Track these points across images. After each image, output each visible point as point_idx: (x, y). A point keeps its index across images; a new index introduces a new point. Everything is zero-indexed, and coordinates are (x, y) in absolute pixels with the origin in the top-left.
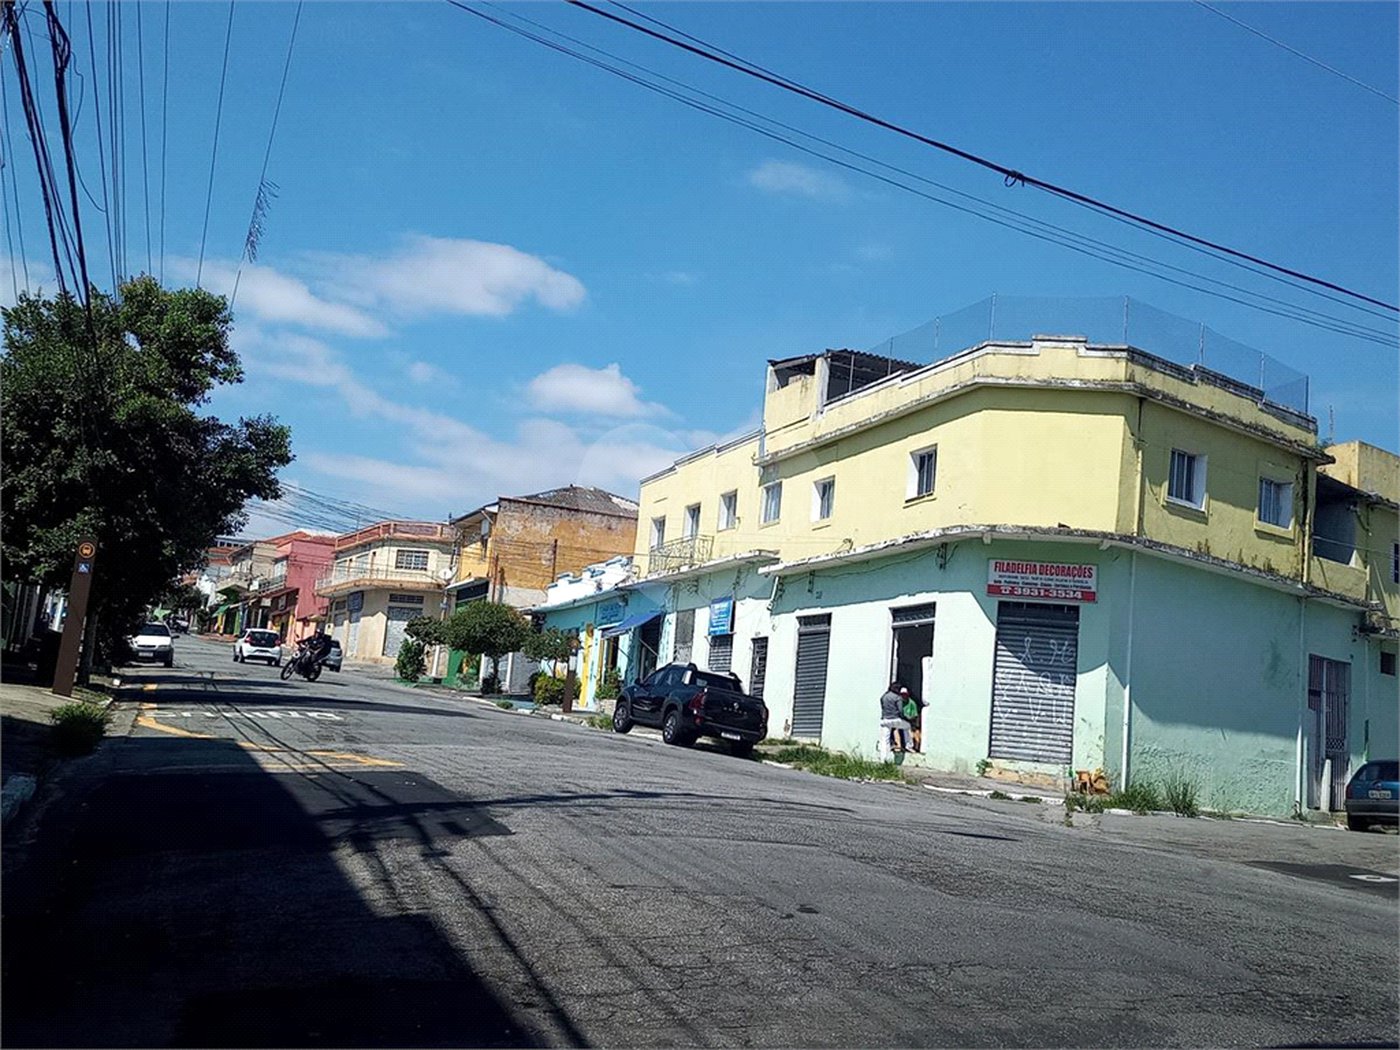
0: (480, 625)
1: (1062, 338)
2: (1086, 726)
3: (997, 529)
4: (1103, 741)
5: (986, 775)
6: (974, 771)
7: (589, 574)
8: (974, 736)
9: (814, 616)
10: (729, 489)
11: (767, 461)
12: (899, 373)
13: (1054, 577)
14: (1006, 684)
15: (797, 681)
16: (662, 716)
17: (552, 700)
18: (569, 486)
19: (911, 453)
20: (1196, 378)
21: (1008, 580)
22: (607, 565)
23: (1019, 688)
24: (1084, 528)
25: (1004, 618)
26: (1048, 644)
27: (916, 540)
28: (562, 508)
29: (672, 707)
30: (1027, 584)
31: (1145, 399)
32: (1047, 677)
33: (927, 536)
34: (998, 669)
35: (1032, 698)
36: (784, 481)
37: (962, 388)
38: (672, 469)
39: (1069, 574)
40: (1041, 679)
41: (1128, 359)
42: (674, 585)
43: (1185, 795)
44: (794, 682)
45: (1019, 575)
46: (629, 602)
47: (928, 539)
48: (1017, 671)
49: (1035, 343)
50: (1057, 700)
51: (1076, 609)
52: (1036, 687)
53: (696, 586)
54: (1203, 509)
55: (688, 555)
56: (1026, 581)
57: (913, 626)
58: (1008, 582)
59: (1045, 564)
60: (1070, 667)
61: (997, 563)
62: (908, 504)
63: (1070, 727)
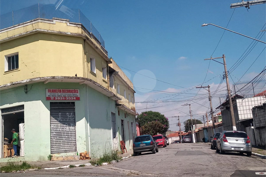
1: (62, 20)
2: (80, 138)
3: (55, 78)
4: (86, 142)
5: (52, 160)
6: (47, 159)
8: (46, 147)
13: (67, 93)
14: (54, 129)
19: (5, 56)
20: (92, 36)
21: (53, 95)
23: (58, 129)
25: (52, 108)
26: (66, 114)
31: (85, 40)
32: (67, 125)
33: (22, 82)
34: (51, 124)
35: (63, 132)
37: (30, 33)
39: (71, 92)
40: (65, 126)
41: (81, 28)
45: (56, 93)
47: (23, 83)
48: (57, 124)
49: (54, 20)
50: (70, 132)
51: (73, 103)
52: (64, 128)
54: (95, 72)
56: (58, 95)
57: (12, 114)
58: (53, 96)
59: (64, 89)
60: (73, 121)
61: (48, 90)
62: (6, 73)
63: (75, 140)
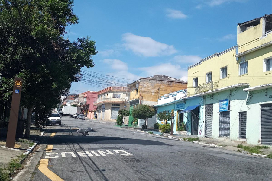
0: (141, 111)
7: (171, 96)
9: (269, 104)
10: (224, 66)
11: (239, 55)
17: (166, 132)
18: (156, 75)
22: (177, 93)
36: (248, 61)
38: (200, 63)
42: (204, 97)
44: (260, 126)
46: (187, 103)
53: (212, 97)
55: (210, 87)
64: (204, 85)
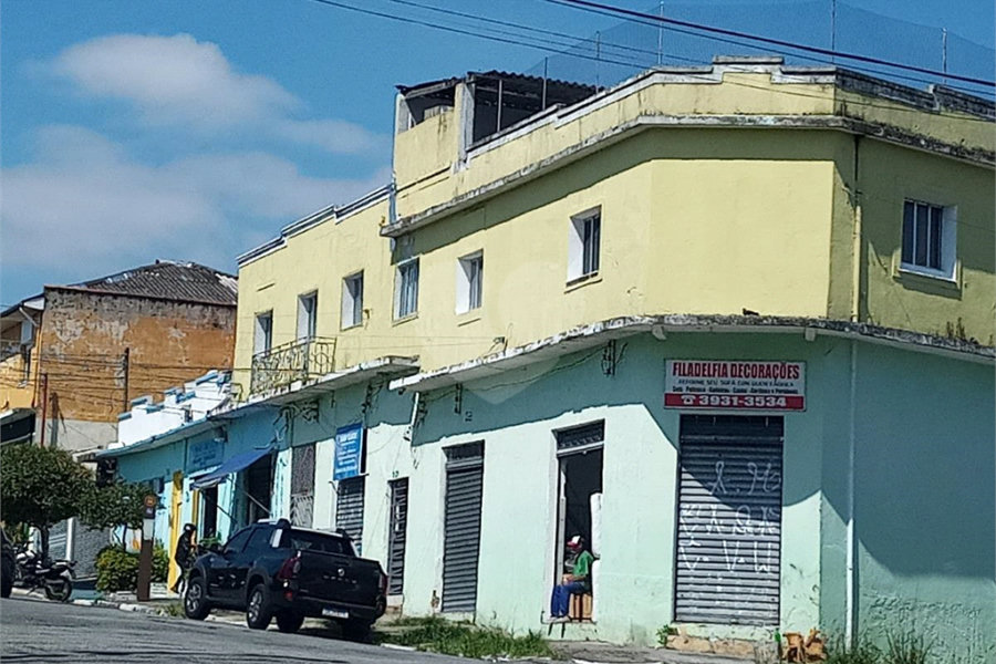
1: (750, 60)
2: (797, 574)
4: (818, 592)
5: (668, 645)
6: (655, 641)
7: (174, 397)
8: (653, 594)
9: (465, 445)
10: (355, 269)
11: (398, 230)
12: (554, 107)
13: (750, 379)
14: (693, 524)
15: (446, 537)
16: (245, 593)
17: (122, 584)
18: (154, 263)
19: (571, 218)
20: (938, 104)
21: (690, 386)
22: (198, 384)
23: (709, 528)
24: (777, 315)
25: (688, 437)
26: (746, 468)
27: (575, 337)
28: (141, 298)
29: (257, 579)
30: (715, 390)
31: (863, 136)
32: (745, 512)
33: (586, 332)
34: (682, 506)
35: (727, 540)
36: (423, 258)
37: (624, 131)
38: (279, 242)
39: (769, 375)
40: (737, 514)
41: (836, 86)
42: (286, 410)
43: (913, 655)
44: (442, 539)
45: (705, 379)
46: (230, 434)
47: (588, 336)
48: (707, 506)
49: (716, 67)
50: (759, 542)
51: (780, 419)
52: (732, 525)
53: (316, 410)
54: (954, 279)
55: (301, 367)
56: (714, 387)
57: (579, 454)
58: (691, 390)
59: (737, 363)
60: (774, 498)
61: (675, 364)
62: (570, 288)
63: (776, 576)
64: (282, 354)
